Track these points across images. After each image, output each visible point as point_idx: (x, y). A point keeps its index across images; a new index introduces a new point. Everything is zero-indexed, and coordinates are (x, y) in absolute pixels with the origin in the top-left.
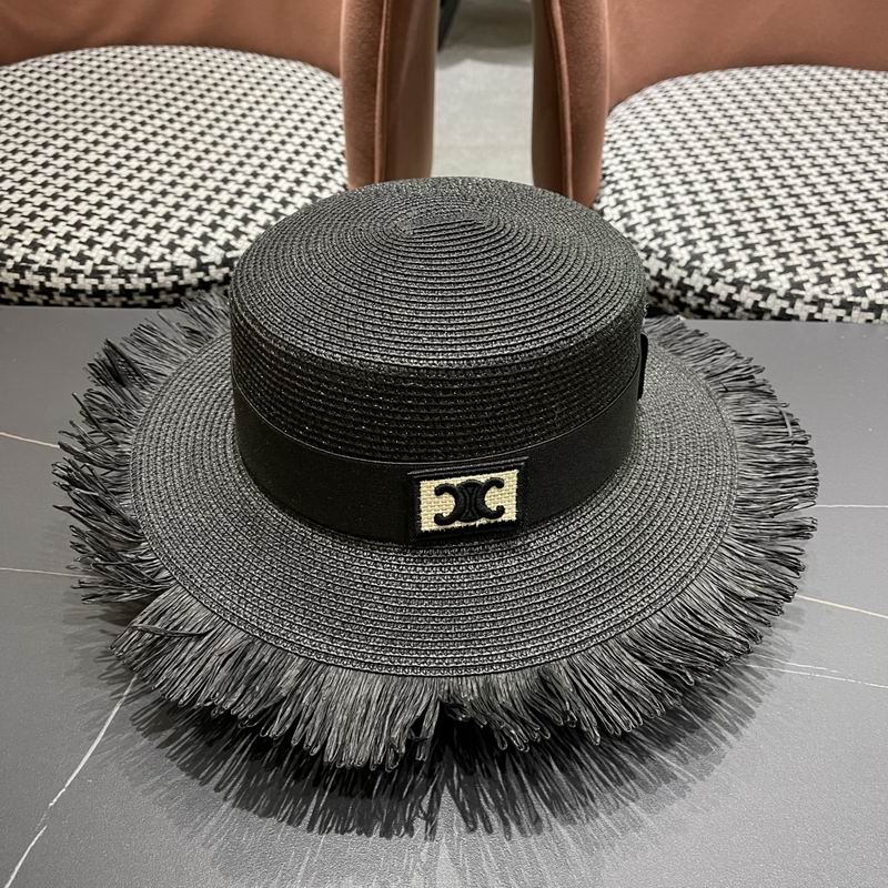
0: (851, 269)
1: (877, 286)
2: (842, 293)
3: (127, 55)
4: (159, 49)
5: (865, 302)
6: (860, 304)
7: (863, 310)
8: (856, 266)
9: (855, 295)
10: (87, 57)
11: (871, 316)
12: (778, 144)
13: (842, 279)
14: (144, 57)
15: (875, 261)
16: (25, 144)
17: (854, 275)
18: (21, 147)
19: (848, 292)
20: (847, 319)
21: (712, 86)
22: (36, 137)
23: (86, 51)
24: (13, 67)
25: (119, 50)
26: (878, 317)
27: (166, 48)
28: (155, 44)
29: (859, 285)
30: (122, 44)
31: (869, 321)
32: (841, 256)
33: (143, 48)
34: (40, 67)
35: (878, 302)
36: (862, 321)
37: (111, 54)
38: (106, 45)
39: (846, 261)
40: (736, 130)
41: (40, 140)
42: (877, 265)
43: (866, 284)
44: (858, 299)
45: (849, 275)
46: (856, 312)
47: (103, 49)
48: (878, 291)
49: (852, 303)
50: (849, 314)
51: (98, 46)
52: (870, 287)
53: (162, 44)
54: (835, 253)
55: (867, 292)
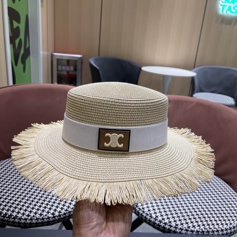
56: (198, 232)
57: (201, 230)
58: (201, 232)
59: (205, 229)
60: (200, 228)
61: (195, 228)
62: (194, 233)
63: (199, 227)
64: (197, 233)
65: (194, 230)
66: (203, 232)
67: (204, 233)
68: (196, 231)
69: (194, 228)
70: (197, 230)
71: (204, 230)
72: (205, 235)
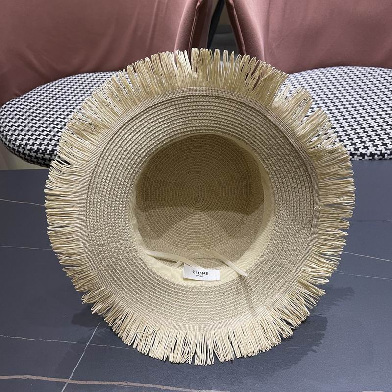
0: (353, 142)
1: (363, 147)
2: (351, 150)
3: (94, 76)
4: (105, 73)
5: (358, 153)
6: (357, 154)
7: (358, 156)
8: (355, 141)
9: (355, 151)
10: (80, 78)
11: (361, 158)
12: (330, 97)
13: (350, 145)
14: (100, 77)
15: (362, 139)
16: (64, 111)
17: (355, 144)
18: (62, 113)
19: (353, 150)
20: (353, 159)
21: (307, 77)
22: (67, 109)
23: (79, 75)
24: (54, 83)
25: (91, 74)
26: (363, 158)
27: (108, 72)
28: (103, 71)
29: (356, 147)
30: (92, 72)
31: (360, 160)
32: (350, 137)
33: (99, 73)
34: (64, 82)
35: (363, 153)
36: (358, 160)
37: (88, 76)
38: (86, 73)
39: (352, 139)
40: (315, 93)
41: (69, 110)
42: (362, 140)
43: (359, 147)
44: (356, 152)
45: (353, 144)
46: (356, 157)
47: (85, 74)
48: (363, 149)
49: (354, 154)
50: (353, 157)
51: (84, 73)
52: (360, 148)
53: (106, 71)
54: (348, 136)
55: (359, 149)
56: (372, 155)
57: (378, 153)
58: (378, 156)
59: (386, 150)
60: (378, 149)
61: (368, 149)
62: (366, 157)
63: (375, 148)
64: (371, 158)
65: (366, 153)
66: (382, 155)
67: (384, 157)
68: (369, 154)
69: (366, 150)
70: (371, 153)
71: (384, 151)
72: (386, 159)
